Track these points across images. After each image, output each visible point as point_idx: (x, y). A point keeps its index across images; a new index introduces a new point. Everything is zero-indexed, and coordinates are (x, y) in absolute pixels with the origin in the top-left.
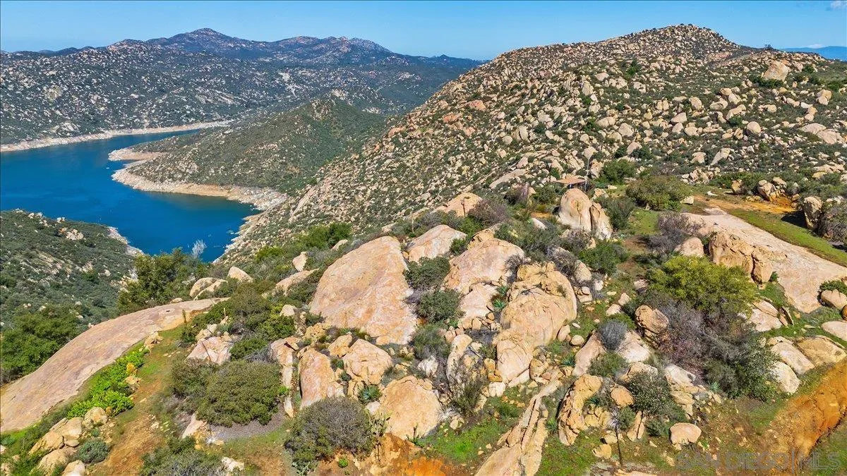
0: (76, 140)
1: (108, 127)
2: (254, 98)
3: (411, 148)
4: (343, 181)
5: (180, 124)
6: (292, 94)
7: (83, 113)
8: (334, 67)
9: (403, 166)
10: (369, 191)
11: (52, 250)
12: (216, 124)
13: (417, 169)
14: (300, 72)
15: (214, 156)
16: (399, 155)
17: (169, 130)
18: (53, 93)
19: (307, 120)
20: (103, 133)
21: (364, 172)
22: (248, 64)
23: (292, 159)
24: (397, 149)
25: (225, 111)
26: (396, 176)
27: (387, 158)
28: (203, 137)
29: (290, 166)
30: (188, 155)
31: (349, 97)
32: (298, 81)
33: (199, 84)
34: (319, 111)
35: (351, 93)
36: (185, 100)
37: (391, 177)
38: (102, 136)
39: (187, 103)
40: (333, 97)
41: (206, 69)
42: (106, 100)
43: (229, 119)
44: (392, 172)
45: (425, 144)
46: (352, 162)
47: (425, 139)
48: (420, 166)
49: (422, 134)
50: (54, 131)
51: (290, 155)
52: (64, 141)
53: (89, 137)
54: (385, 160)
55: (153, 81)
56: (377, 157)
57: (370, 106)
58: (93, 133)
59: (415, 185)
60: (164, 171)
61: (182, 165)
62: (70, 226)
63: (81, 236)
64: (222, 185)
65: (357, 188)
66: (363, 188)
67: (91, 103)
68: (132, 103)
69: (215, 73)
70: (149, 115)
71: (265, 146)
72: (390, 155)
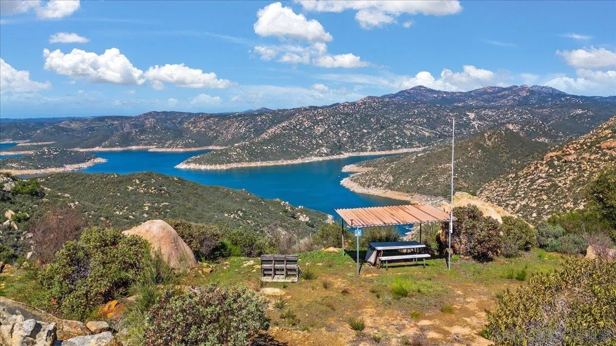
0: (327, 158)
1: (346, 151)
2: (446, 131)
3: (565, 170)
4: (497, 195)
5: (391, 149)
6: (475, 128)
7: (334, 142)
8: (512, 107)
9: (555, 186)
10: (518, 205)
11: (286, 227)
12: (415, 150)
13: (569, 189)
14: (483, 112)
15: (405, 171)
16: (552, 176)
17: (383, 153)
18: (319, 130)
19: (478, 146)
20: (343, 154)
21: (515, 190)
22: (445, 107)
23: (463, 176)
24: (551, 170)
25: (422, 140)
26: (546, 194)
27: (540, 178)
28: (402, 158)
29: (461, 181)
30: (388, 170)
31: (522, 129)
32: (481, 118)
33: (407, 122)
34: (490, 140)
35: (523, 126)
36: (396, 133)
37: (541, 195)
38: (342, 156)
39: (397, 135)
40: (508, 129)
41: (414, 112)
42: (348, 134)
43: (425, 146)
44: (543, 190)
45: (580, 167)
46: (508, 180)
47: (580, 163)
48: (572, 187)
49: (577, 158)
50: (316, 153)
51: (462, 173)
52: (321, 159)
53: (335, 157)
54: (537, 180)
55: (378, 121)
56: (531, 177)
57: (540, 136)
58: (337, 154)
59: (564, 203)
60: (371, 180)
61: (383, 177)
62: (302, 212)
63: (307, 219)
64: (408, 192)
65: (508, 202)
66: (513, 202)
67: (339, 136)
68: (363, 135)
69: (420, 115)
70: (372, 143)
71: (443, 166)
72: (544, 175)
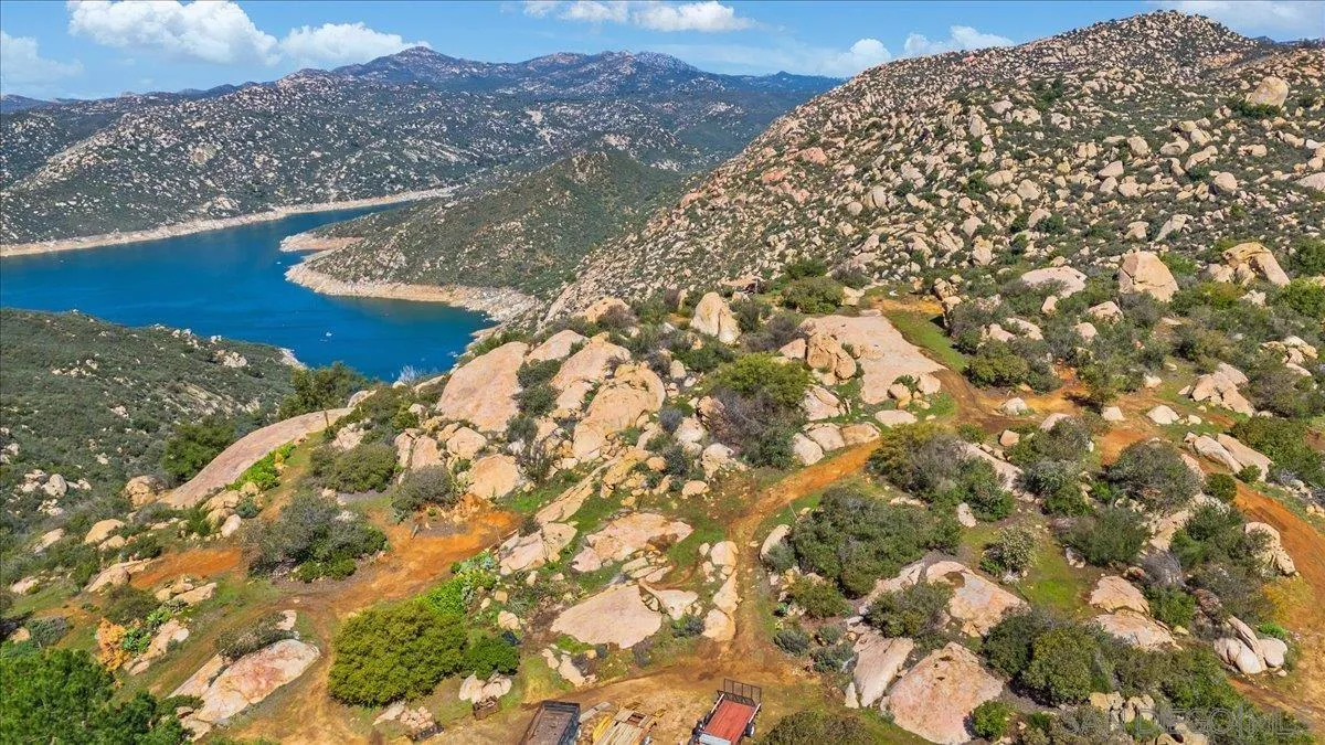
0: (235, 222)
1: (278, 202)
2: (490, 151)
3: (714, 224)
4: (613, 276)
5: (381, 194)
6: (546, 143)
7: (244, 182)
8: (609, 98)
9: (701, 251)
10: (650, 290)
11: (204, 382)
12: (435, 193)
13: (721, 255)
14: (558, 109)
15: (430, 242)
16: (695, 235)
17: (365, 203)
18: (201, 153)
19: (565, 184)
20: (272, 210)
21: (642, 263)
22: (482, 98)
23: (542, 244)
24: (693, 225)
25: (446, 172)
26: (690, 267)
27: (678, 239)
28: (414, 212)
29: (540, 254)
30: (392, 242)
31: (632, 145)
32: (555, 122)
33: (408, 132)
34: (582, 170)
35: (634, 139)
36: (388, 158)
37: (682, 269)
38: (270, 216)
39: (390, 162)
40: (607, 146)
41: (419, 109)
42: (276, 162)
43: (452, 184)
44: (685, 260)
45: (734, 217)
46: (626, 247)
47: (734, 210)
48: (726, 251)
49: (730, 202)
50: (204, 211)
51: (540, 239)
52: (219, 225)
53: (254, 218)
54: (675, 243)
55: (342, 129)
56: (663, 239)
57: (663, 158)
58: (258, 212)
59: (717, 279)
60: (357, 265)
61: (383, 257)
62: (228, 348)
63: (243, 362)
64: (442, 284)
65: (633, 286)
66: (642, 285)
67: (255, 167)
68: (314, 164)
69: (431, 115)
70: (337, 182)
71: (503, 226)
72: (682, 235)
